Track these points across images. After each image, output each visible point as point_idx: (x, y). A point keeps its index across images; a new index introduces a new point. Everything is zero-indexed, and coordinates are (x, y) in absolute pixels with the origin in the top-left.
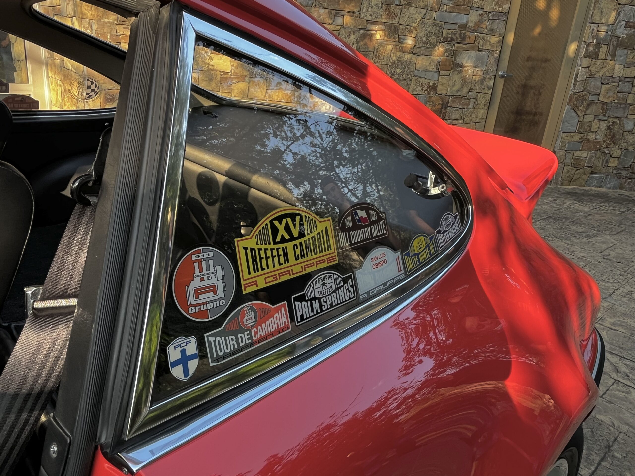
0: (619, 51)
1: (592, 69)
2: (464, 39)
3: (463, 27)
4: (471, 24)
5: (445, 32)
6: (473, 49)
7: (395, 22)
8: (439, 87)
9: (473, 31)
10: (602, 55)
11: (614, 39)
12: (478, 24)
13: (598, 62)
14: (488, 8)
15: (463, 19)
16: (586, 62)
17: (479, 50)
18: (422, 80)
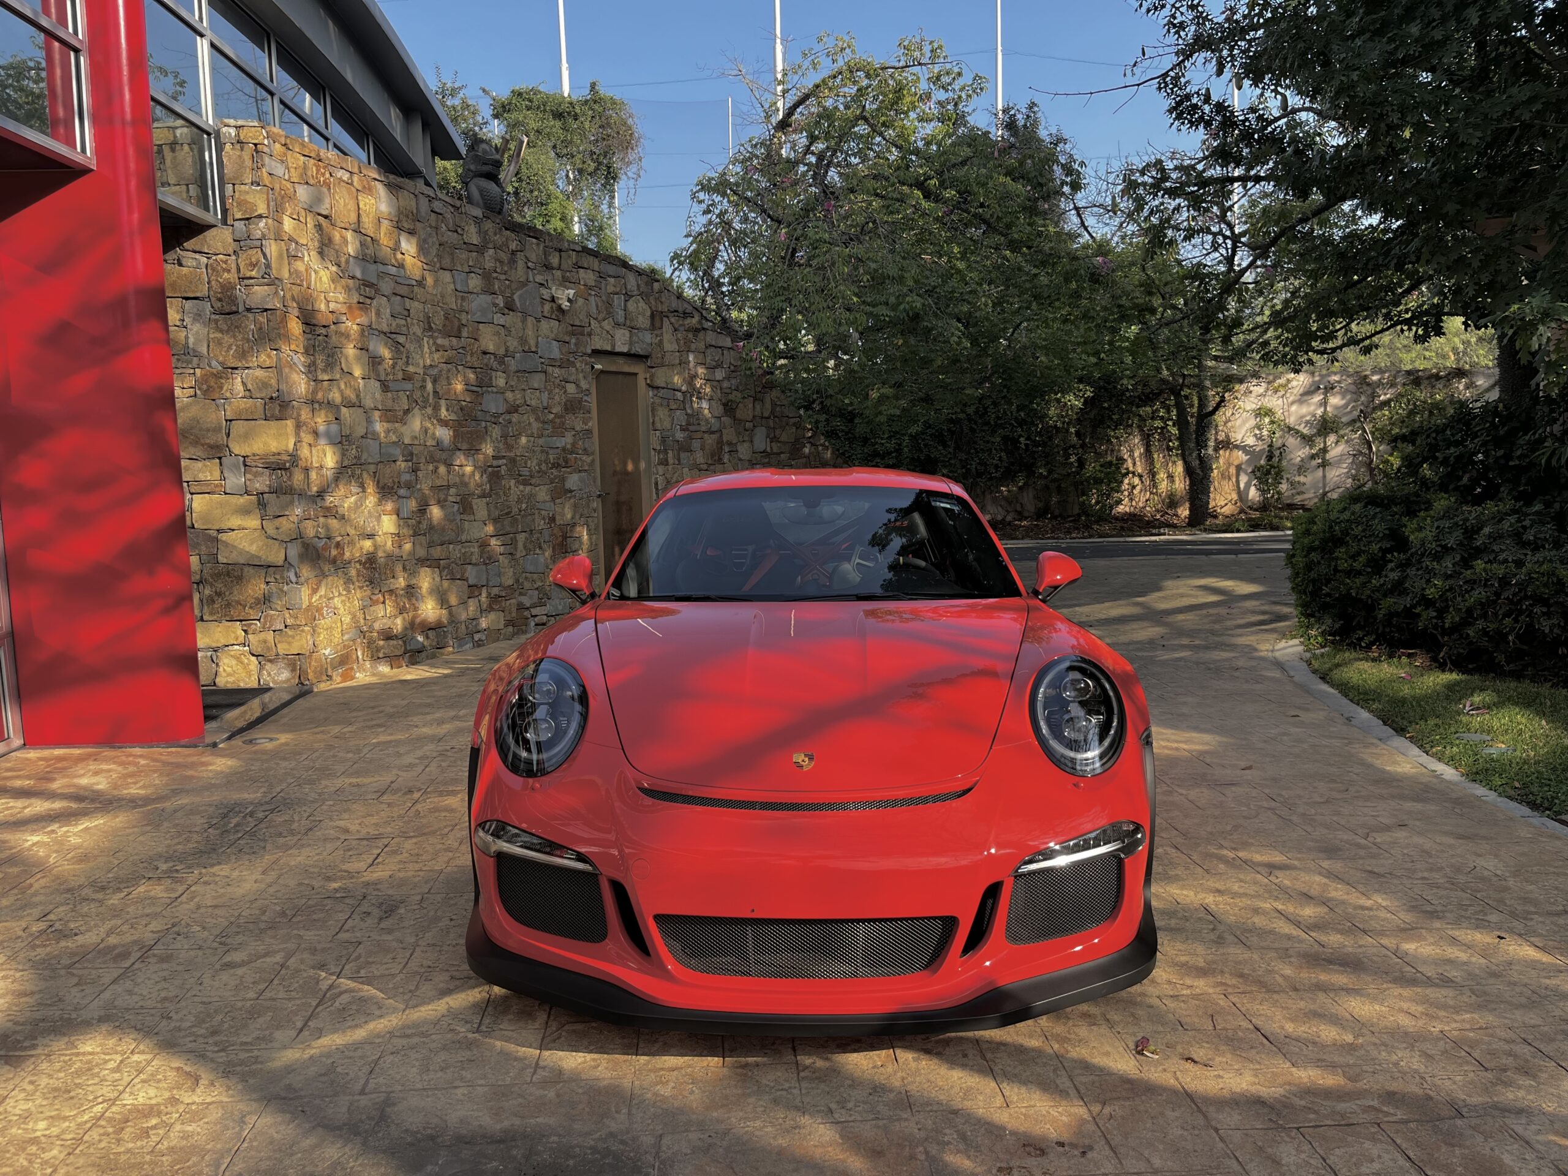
0: (683, 455)
1: (668, 476)
2: (566, 462)
3: (564, 449)
4: (569, 446)
5: (551, 457)
6: (575, 471)
7: (512, 454)
8: (557, 517)
9: (572, 453)
10: (671, 461)
11: (676, 444)
12: (573, 445)
13: (670, 468)
14: (578, 428)
15: (560, 442)
16: (661, 469)
17: (580, 471)
18: (543, 512)
